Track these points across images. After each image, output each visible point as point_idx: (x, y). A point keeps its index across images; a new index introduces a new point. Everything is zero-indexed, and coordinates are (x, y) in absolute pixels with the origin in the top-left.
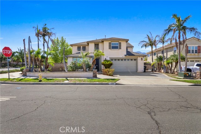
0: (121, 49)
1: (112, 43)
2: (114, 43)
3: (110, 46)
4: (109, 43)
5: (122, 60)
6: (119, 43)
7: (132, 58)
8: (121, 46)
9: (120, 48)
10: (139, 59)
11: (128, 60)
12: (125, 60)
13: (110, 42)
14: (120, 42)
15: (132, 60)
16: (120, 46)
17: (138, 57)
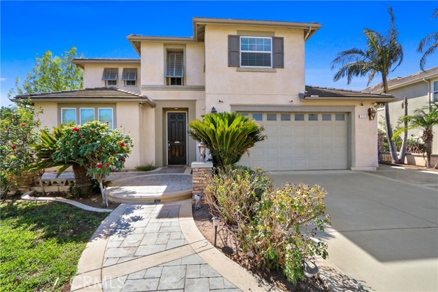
0: (282, 66)
1: (245, 41)
2: (252, 41)
3: (232, 52)
4: (230, 37)
5: (286, 116)
6: (274, 38)
7: (329, 110)
8: (282, 53)
9: (280, 64)
10: (360, 111)
11: (313, 116)
12: (299, 116)
13: (235, 33)
14: (276, 35)
15: (327, 116)
16: (279, 52)
17: (354, 106)
